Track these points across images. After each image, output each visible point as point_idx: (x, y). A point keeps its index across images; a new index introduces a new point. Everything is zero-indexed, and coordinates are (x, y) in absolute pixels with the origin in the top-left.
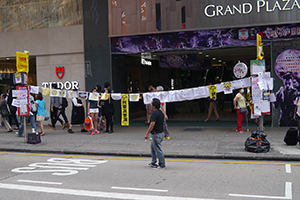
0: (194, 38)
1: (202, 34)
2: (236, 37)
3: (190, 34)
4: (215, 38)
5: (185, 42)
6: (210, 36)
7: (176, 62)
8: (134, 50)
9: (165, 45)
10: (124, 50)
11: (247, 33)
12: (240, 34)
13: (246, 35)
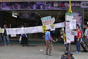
0: (35, 5)
1: (38, 3)
2: (53, 6)
3: (33, 3)
4: (43, 6)
5: (30, 6)
6: (41, 4)
7: (26, 16)
8: (7, 9)
9: (21, 7)
10: (3, 9)
11: (57, 4)
12: (54, 4)
13: (57, 5)
